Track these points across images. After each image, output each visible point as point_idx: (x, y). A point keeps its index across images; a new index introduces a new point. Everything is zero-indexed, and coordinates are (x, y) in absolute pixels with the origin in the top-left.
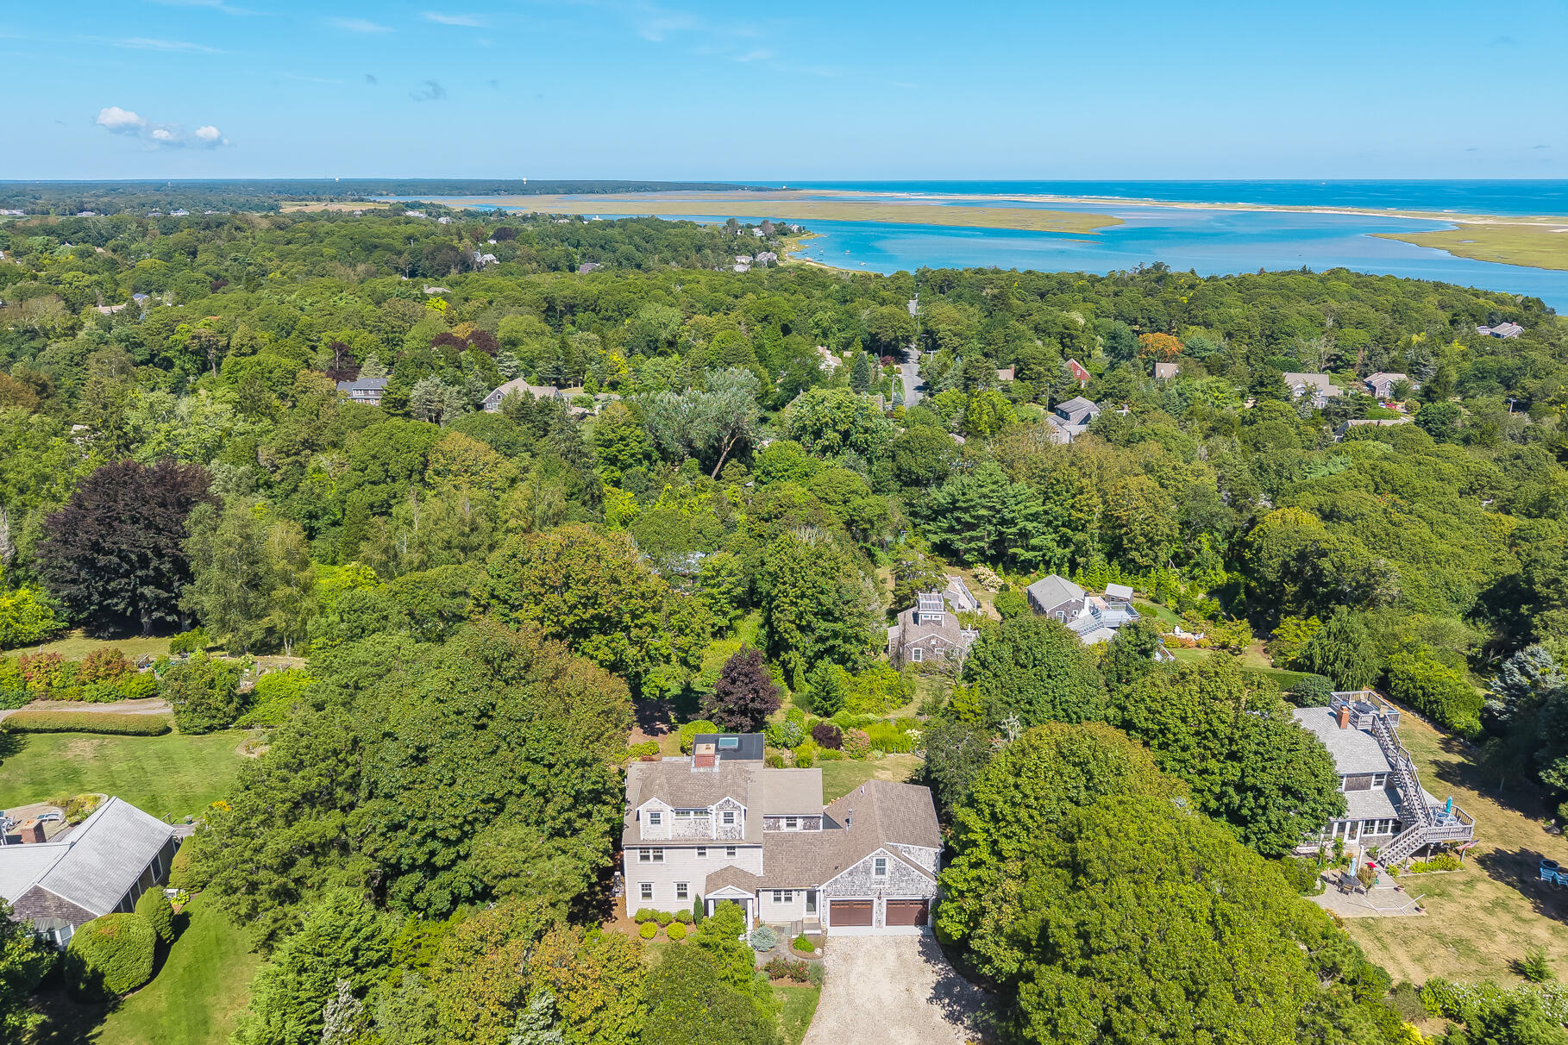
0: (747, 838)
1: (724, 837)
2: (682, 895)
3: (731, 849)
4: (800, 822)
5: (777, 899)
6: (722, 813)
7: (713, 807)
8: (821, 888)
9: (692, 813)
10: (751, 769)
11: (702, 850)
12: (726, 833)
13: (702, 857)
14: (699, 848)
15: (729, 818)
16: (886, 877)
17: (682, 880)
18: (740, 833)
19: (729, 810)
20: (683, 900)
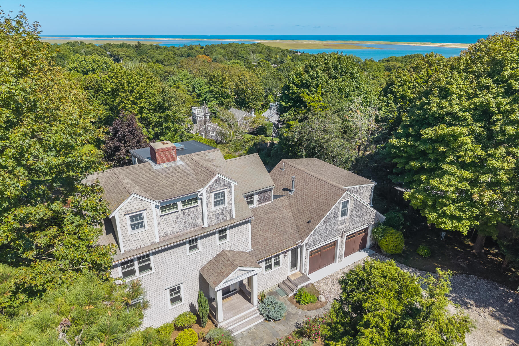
0: (237, 215)
1: (215, 221)
2: (176, 299)
3: (222, 233)
4: (256, 198)
5: (268, 267)
6: (212, 195)
7: (203, 191)
8: (304, 243)
9: (179, 204)
10: (212, 158)
11: (193, 243)
12: (217, 216)
13: (195, 251)
14: (190, 242)
15: (219, 199)
16: (346, 217)
17: (173, 284)
18: (230, 213)
19: (219, 189)
20: (178, 304)
